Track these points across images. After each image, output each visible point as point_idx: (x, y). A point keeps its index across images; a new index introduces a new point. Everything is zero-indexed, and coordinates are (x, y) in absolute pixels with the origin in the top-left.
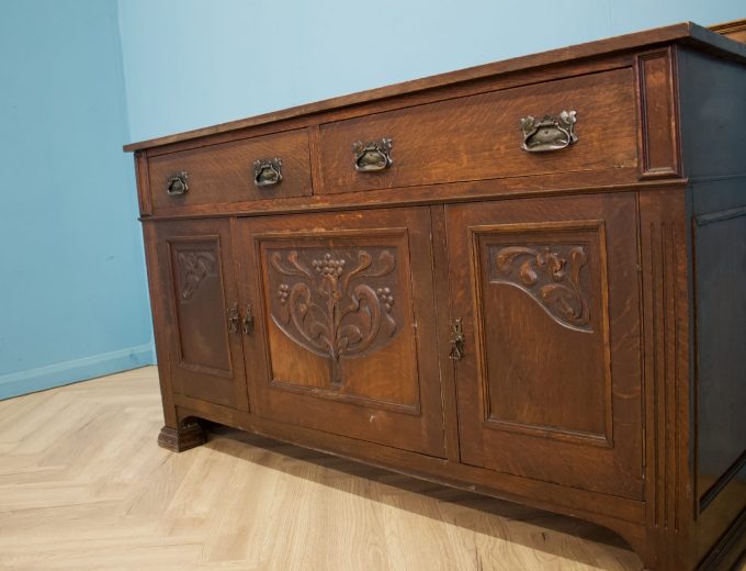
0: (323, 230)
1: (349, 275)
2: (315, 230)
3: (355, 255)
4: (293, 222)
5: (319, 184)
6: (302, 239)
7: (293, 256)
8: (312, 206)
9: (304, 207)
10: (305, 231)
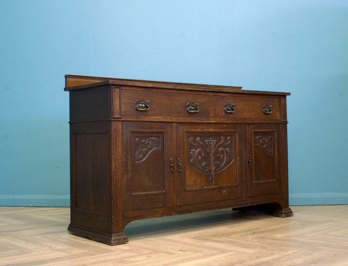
0: (212, 130)
1: (218, 145)
2: (210, 130)
3: (220, 138)
4: (202, 127)
5: (212, 114)
6: (204, 133)
7: (198, 139)
8: (209, 122)
9: (206, 122)
10: (206, 130)
